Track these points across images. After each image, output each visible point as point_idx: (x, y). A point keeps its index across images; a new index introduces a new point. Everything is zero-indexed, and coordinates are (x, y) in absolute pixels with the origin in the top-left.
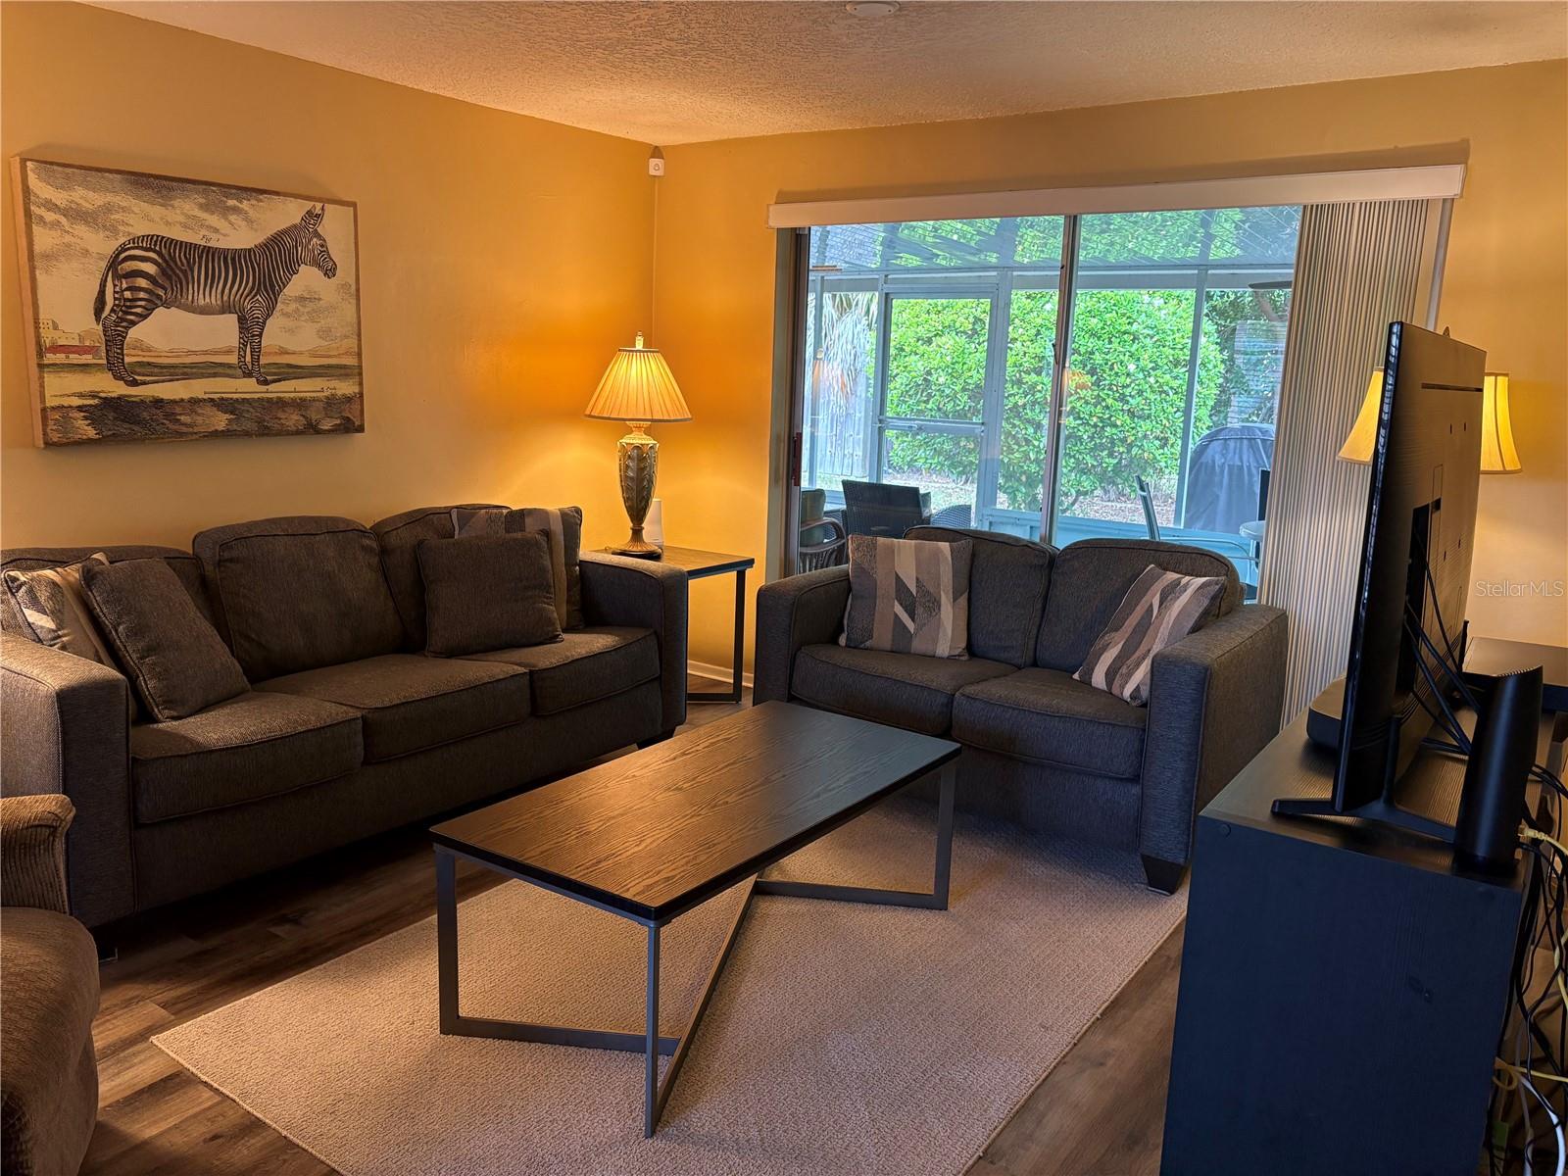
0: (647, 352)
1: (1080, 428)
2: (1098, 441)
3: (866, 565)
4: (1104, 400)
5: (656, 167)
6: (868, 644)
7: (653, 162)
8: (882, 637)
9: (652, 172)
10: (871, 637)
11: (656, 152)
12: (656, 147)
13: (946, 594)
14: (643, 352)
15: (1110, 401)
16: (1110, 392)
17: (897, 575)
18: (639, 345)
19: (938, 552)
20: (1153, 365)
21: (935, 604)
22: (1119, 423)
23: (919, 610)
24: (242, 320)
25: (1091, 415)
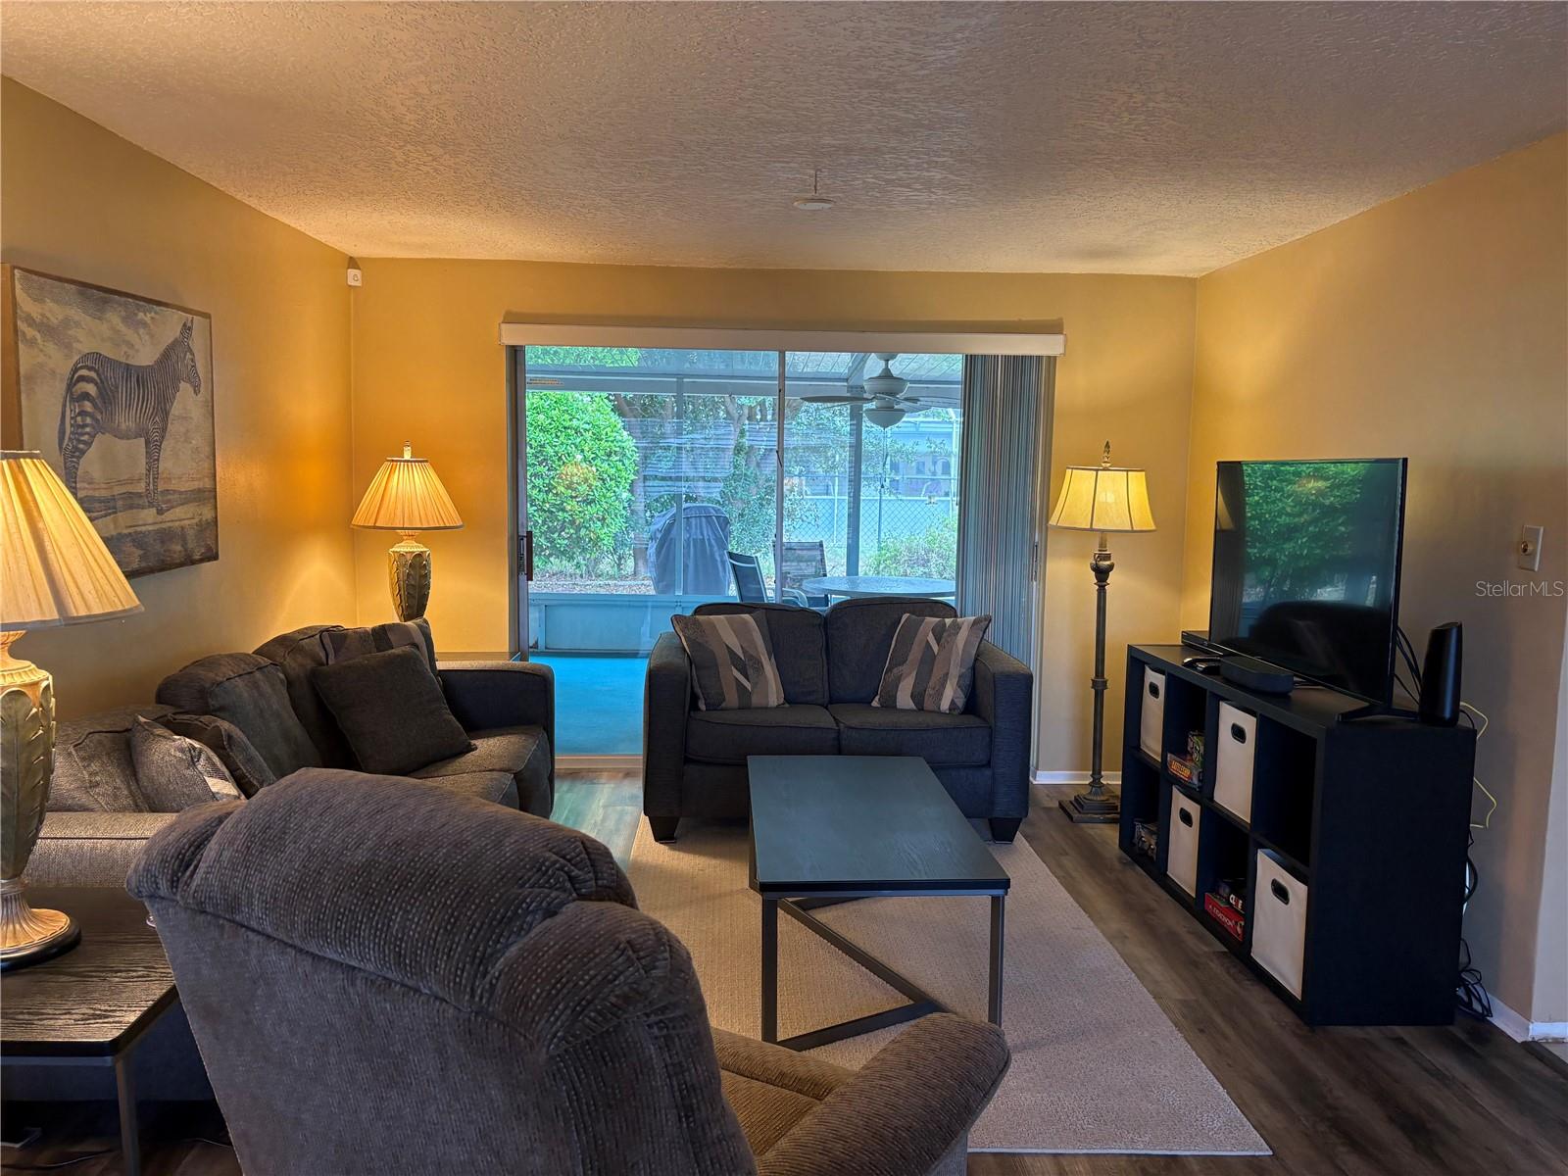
0: (415, 462)
1: (535, 514)
2: (550, 524)
3: (700, 640)
4: (555, 487)
5: (354, 277)
6: (723, 705)
7: (352, 272)
8: (732, 699)
9: (351, 282)
10: (724, 700)
11: (353, 262)
12: (351, 257)
13: (763, 655)
14: (411, 462)
15: (561, 489)
16: (560, 481)
17: (727, 646)
18: (407, 456)
19: (745, 623)
20: (594, 456)
21: (759, 667)
22: (569, 507)
23: (750, 672)
24: (147, 442)
25: (544, 502)
